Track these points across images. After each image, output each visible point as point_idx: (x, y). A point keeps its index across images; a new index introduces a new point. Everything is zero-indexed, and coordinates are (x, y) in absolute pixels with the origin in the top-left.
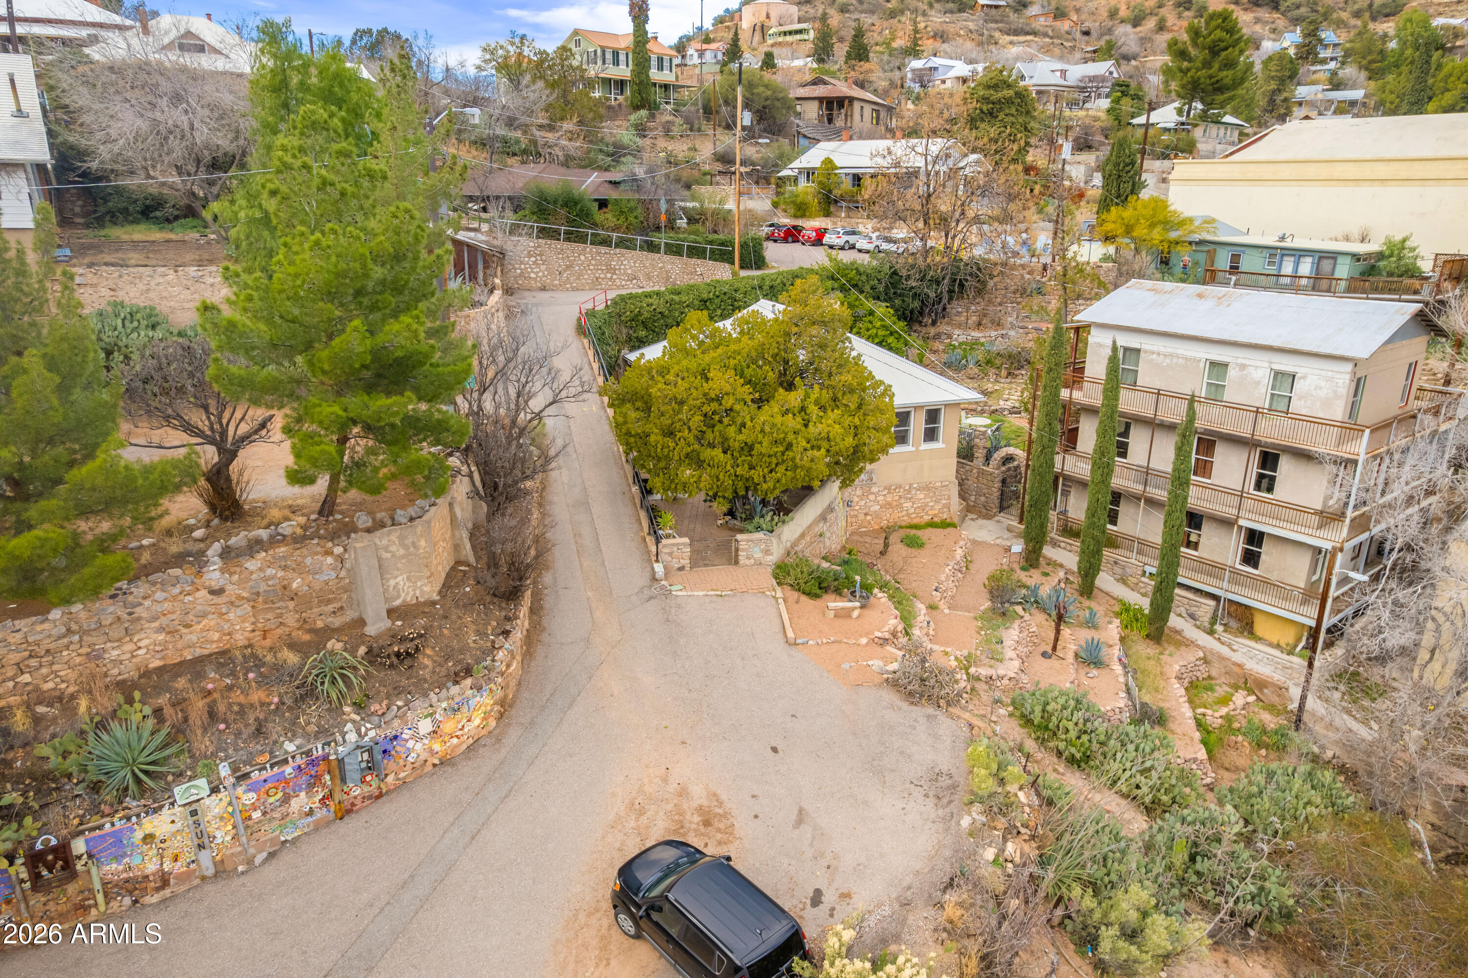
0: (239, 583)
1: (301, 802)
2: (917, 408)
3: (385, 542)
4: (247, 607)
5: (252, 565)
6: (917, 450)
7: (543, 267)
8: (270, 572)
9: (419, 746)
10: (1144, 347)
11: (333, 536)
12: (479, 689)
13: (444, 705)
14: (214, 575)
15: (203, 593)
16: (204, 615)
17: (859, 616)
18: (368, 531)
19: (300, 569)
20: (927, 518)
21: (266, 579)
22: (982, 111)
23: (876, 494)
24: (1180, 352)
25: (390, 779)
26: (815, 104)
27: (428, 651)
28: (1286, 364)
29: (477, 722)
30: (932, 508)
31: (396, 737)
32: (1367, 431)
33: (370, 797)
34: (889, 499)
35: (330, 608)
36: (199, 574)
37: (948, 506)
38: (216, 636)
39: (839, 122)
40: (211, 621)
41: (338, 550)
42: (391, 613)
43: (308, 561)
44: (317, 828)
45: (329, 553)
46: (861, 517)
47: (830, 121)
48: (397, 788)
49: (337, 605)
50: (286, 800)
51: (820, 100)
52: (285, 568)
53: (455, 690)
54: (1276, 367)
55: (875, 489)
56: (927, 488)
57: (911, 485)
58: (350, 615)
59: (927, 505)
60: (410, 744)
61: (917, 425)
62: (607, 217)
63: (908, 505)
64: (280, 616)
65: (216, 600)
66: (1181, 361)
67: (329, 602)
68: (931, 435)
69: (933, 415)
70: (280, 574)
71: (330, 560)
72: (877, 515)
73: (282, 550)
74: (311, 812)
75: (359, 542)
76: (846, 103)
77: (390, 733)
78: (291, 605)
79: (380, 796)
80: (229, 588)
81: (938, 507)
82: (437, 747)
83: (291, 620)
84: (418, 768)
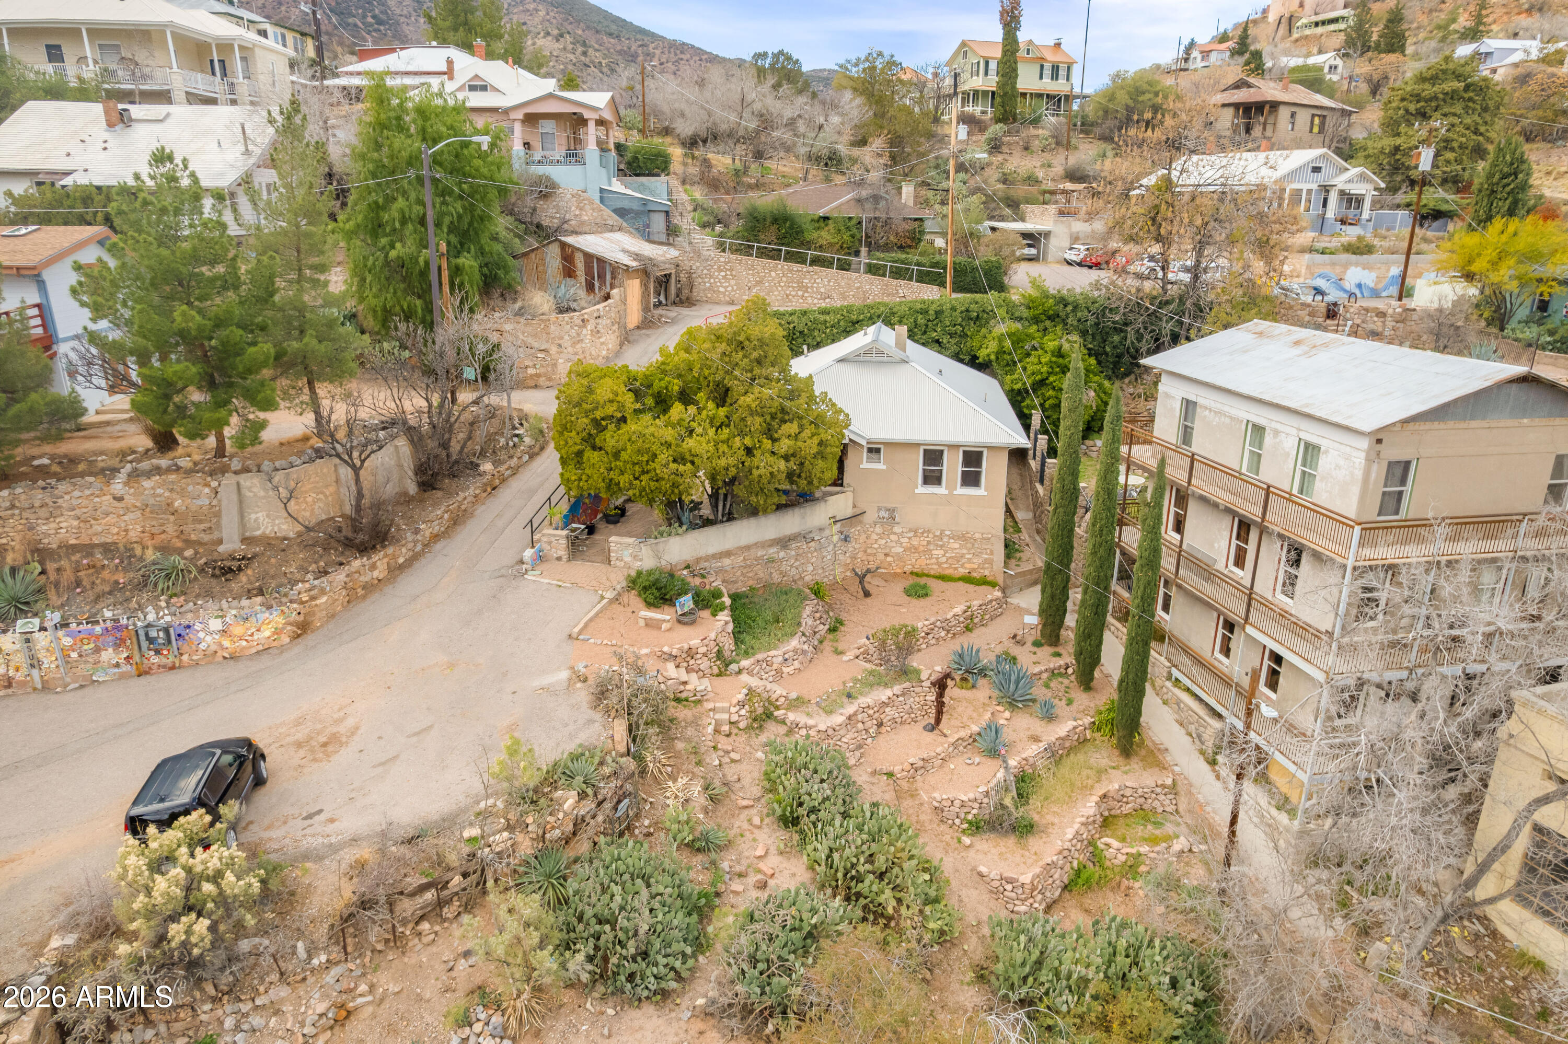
0: (133, 495)
1: (108, 655)
2: (953, 447)
3: (248, 483)
4: (139, 513)
5: (147, 484)
6: (951, 494)
7: (733, 282)
8: (160, 491)
9: (209, 638)
10: (1200, 401)
11: (212, 474)
12: (269, 607)
13: (234, 612)
14: (118, 486)
15: (108, 497)
16: (107, 514)
17: (669, 630)
18: (236, 473)
19: (183, 493)
20: (962, 571)
21: (155, 496)
22: (1407, 111)
23: (900, 535)
24: (1226, 409)
25: (185, 658)
26: (1230, 111)
27: (249, 572)
28: (1313, 434)
29: (267, 633)
30: (969, 560)
31: (189, 627)
32: (1357, 529)
33: (164, 667)
34: (915, 542)
35: (202, 526)
36: (108, 483)
37: (990, 562)
38: (115, 530)
39: (1257, 131)
40: (110, 519)
41: (214, 484)
42: (244, 540)
43: (190, 488)
44: (122, 677)
45: (207, 485)
46: (881, 556)
47: (1248, 130)
48: (190, 666)
49: (207, 525)
50: (97, 650)
51: (1236, 106)
52: (172, 490)
53: (245, 602)
54: (1304, 436)
55: (897, 529)
56: (963, 537)
57: (942, 531)
58: (216, 535)
59: (963, 556)
60: (201, 635)
61: (953, 466)
62: (825, 236)
63: (938, 552)
64: (162, 525)
65: (116, 504)
66: (1228, 421)
67: (201, 522)
68: (971, 479)
69: (973, 458)
70: (167, 494)
71: (207, 490)
72: (899, 558)
73: (172, 477)
74: (117, 665)
75: (229, 480)
76: (1267, 108)
77: (185, 622)
78: (172, 518)
79: (173, 668)
80: (126, 497)
81: (977, 561)
82: (226, 643)
83: (171, 529)
84: (210, 656)
